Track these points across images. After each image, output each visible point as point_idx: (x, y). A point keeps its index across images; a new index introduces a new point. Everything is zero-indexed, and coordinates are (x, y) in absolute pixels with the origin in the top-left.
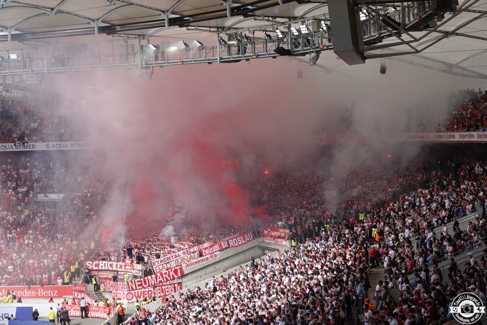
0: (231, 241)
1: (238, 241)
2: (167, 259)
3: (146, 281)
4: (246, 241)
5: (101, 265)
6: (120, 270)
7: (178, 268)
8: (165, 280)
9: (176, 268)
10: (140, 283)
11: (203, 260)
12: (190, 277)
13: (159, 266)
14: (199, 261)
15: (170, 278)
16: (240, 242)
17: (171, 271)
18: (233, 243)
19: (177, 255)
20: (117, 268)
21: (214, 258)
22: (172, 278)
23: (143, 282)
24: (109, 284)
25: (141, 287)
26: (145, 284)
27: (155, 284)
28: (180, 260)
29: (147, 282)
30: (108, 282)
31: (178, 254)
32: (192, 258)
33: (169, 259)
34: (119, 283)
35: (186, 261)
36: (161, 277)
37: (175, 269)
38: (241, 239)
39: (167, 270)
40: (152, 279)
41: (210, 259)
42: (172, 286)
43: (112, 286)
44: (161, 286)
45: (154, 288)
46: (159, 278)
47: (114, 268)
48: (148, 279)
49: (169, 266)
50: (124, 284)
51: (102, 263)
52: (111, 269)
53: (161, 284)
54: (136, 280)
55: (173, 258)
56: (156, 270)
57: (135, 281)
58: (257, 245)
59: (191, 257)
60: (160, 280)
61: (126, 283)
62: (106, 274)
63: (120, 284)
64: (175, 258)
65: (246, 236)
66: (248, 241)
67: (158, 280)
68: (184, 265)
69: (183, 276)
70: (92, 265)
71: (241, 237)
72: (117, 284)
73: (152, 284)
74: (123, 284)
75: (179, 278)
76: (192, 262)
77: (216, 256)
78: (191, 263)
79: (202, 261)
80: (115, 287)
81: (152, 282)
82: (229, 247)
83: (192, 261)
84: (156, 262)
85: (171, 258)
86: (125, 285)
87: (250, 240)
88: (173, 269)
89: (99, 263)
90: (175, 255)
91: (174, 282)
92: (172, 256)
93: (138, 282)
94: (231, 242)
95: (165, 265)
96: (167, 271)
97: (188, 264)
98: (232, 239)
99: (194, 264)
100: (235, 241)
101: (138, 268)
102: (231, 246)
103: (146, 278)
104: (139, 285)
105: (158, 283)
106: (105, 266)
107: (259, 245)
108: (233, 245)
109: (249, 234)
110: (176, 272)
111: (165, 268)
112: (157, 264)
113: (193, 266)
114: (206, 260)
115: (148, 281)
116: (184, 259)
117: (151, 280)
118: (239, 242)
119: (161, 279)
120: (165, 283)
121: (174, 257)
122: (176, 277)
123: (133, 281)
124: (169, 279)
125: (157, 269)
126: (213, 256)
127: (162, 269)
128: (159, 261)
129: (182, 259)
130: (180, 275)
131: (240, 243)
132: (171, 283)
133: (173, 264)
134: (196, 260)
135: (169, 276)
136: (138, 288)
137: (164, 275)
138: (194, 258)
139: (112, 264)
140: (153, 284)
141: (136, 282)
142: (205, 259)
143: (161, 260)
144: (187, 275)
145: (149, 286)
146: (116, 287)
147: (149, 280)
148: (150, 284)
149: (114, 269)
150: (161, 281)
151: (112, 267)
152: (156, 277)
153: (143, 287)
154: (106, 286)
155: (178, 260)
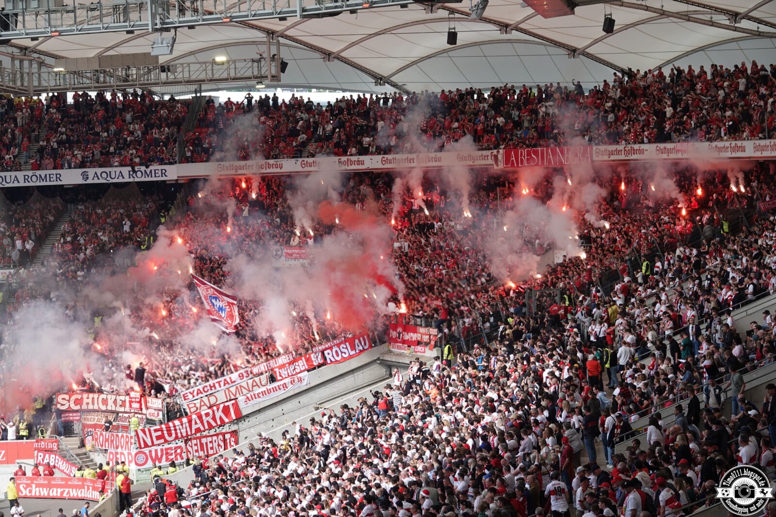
0: (329, 351)
1: (342, 352)
2: (209, 388)
3: (171, 430)
4: (357, 351)
5: (85, 401)
6: (122, 409)
7: (230, 403)
8: (207, 427)
9: (226, 404)
10: (159, 433)
11: (277, 388)
12: (253, 420)
13: (195, 402)
14: (269, 391)
15: (216, 422)
16: (345, 353)
17: (218, 409)
18: (333, 356)
19: (229, 380)
20: (116, 406)
21: (297, 384)
22: (219, 423)
23: (165, 432)
24: (101, 437)
25: (162, 441)
26: (170, 435)
27: (187, 435)
28: (233, 389)
29: (173, 432)
30: (99, 433)
31: (230, 378)
32: (257, 385)
33: (213, 388)
34: (120, 434)
35: (245, 392)
36: (198, 422)
37: (224, 407)
38: (346, 348)
39: (211, 407)
40: (182, 425)
41: (290, 386)
42: (221, 437)
43: (107, 440)
44: (200, 438)
45: (186, 442)
46: (196, 423)
47: (111, 406)
48: (175, 426)
49: (213, 400)
50: (129, 435)
51: (88, 398)
52: (103, 408)
53: (198, 435)
54: (152, 429)
55: (220, 386)
56: (190, 408)
57: (149, 430)
58: (378, 359)
59: (255, 384)
60: (197, 426)
61: (133, 434)
62: (96, 418)
63: (122, 436)
64: (224, 385)
65: (357, 341)
66: (361, 351)
67: (194, 427)
68: (241, 399)
69: (240, 418)
70: (69, 401)
71: (347, 344)
72: (117, 436)
73: (182, 436)
74: (127, 437)
75: (232, 422)
76: (256, 392)
77: (300, 380)
78: (254, 395)
79: (275, 390)
80: (112, 441)
81: (182, 431)
82: (324, 364)
83: (257, 390)
84: (189, 394)
85: (217, 385)
86: (131, 437)
87: (364, 350)
88: (222, 406)
89: (82, 398)
90: (225, 380)
91: (224, 431)
92: (219, 383)
93: (156, 431)
94: (329, 354)
95: (205, 399)
96: (210, 411)
97: (249, 395)
98: (331, 348)
99: (261, 395)
100: (336, 352)
101: (156, 406)
102: (329, 362)
103: (171, 424)
104: (158, 438)
105: (193, 432)
106: (93, 404)
107: (381, 358)
108: (333, 360)
109: (361, 339)
110: (226, 411)
111: (205, 404)
112: (190, 396)
113: (258, 400)
114: (282, 389)
115: (175, 430)
116: (241, 386)
117: (181, 427)
118: (343, 354)
119: (200, 425)
120: (207, 432)
121: (222, 384)
122: (227, 420)
123: (146, 430)
124: (214, 424)
125: (190, 406)
126: (296, 380)
127: (201, 406)
128: (194, 391)
129: (237, 388)
130: (234, 418)
131: (345, 356)
132: (218, 432)
133: (221, 397)
134: (263, 389)
135: (214, 419)
136: (156, 442)
137: (204, 417)
138: (259, 384)
139: (107, 399)
140: (184, 434)
141: (152, 432)
142: (281, 387)
143: (199, 390)
144: (247, 416)
145: (177, 438)
146: (114, 442)
147: (177, 428)
148: (179, 435)
149: (109, 408)
150: (199, 428)
151: (107, 405)
152: (190, 422)
153: (166, 441)
154: (96, 439)
155: (231, 389)
